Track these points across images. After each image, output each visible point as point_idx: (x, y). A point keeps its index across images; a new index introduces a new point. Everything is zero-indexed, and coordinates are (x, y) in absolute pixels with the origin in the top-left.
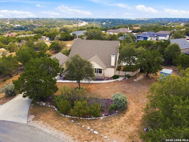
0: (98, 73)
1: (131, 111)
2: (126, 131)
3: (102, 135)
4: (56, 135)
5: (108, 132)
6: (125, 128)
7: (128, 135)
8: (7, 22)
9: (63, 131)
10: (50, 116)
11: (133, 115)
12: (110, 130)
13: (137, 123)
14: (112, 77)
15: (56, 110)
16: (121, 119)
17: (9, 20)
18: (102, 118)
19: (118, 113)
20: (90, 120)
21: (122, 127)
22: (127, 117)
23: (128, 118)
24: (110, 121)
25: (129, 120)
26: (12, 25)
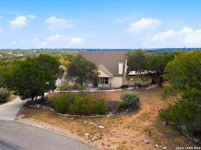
0: (104, 83)
1: (144, 110)
2: (141, 125)
3: (109, 129)
4: (49, 129)
5: (117, 126)
6: (139, 123)
7: (143, 128)
8: (10, 52)
9: (59, 126)
10: (44, 115)
11: (147, 113)
12: (120, 125)
13: (153, 119)
14: (120, 87)
15: (52, 111)
16: (132, 116)
17: (12, 50)
18: (109, 116)
19: (128, 111)
20: (94, 117)
21: (134, 123)
22: (141, 114)
23: (141, 116)
24: (119, 118)
25: (142, 117)
26: (15, 55)
